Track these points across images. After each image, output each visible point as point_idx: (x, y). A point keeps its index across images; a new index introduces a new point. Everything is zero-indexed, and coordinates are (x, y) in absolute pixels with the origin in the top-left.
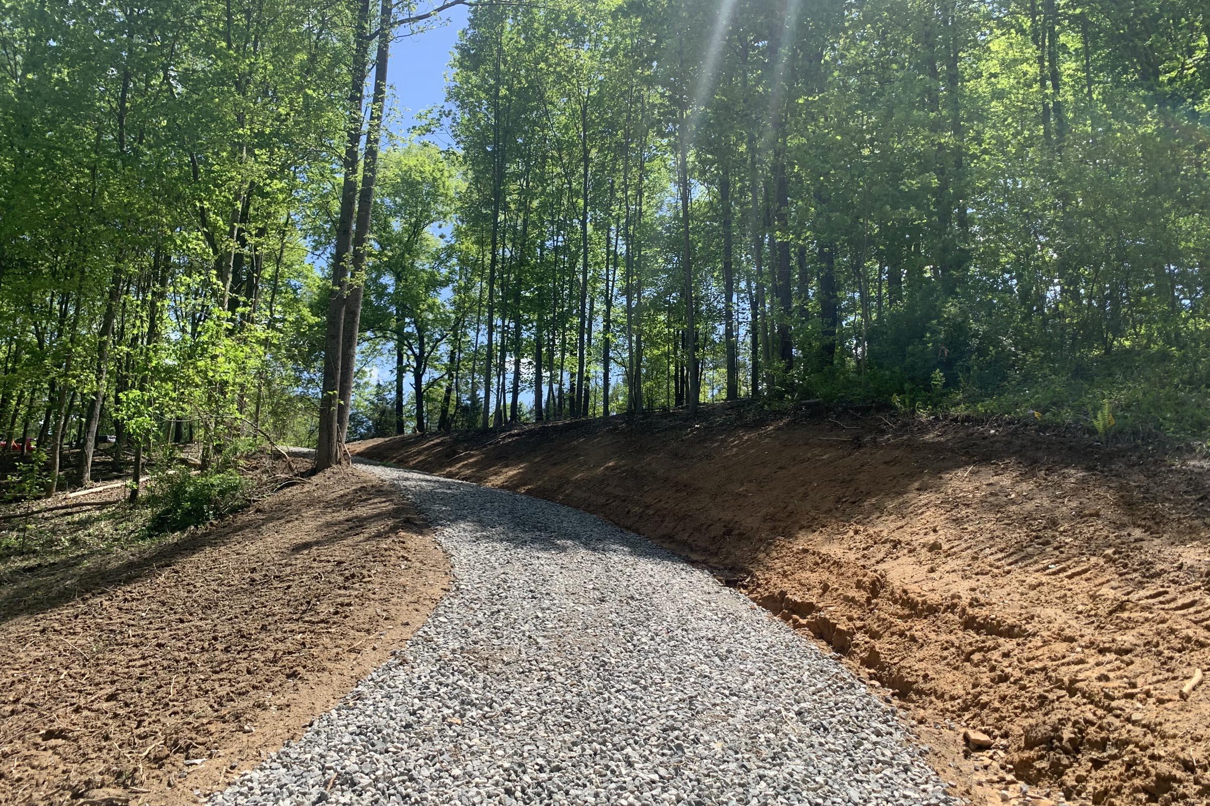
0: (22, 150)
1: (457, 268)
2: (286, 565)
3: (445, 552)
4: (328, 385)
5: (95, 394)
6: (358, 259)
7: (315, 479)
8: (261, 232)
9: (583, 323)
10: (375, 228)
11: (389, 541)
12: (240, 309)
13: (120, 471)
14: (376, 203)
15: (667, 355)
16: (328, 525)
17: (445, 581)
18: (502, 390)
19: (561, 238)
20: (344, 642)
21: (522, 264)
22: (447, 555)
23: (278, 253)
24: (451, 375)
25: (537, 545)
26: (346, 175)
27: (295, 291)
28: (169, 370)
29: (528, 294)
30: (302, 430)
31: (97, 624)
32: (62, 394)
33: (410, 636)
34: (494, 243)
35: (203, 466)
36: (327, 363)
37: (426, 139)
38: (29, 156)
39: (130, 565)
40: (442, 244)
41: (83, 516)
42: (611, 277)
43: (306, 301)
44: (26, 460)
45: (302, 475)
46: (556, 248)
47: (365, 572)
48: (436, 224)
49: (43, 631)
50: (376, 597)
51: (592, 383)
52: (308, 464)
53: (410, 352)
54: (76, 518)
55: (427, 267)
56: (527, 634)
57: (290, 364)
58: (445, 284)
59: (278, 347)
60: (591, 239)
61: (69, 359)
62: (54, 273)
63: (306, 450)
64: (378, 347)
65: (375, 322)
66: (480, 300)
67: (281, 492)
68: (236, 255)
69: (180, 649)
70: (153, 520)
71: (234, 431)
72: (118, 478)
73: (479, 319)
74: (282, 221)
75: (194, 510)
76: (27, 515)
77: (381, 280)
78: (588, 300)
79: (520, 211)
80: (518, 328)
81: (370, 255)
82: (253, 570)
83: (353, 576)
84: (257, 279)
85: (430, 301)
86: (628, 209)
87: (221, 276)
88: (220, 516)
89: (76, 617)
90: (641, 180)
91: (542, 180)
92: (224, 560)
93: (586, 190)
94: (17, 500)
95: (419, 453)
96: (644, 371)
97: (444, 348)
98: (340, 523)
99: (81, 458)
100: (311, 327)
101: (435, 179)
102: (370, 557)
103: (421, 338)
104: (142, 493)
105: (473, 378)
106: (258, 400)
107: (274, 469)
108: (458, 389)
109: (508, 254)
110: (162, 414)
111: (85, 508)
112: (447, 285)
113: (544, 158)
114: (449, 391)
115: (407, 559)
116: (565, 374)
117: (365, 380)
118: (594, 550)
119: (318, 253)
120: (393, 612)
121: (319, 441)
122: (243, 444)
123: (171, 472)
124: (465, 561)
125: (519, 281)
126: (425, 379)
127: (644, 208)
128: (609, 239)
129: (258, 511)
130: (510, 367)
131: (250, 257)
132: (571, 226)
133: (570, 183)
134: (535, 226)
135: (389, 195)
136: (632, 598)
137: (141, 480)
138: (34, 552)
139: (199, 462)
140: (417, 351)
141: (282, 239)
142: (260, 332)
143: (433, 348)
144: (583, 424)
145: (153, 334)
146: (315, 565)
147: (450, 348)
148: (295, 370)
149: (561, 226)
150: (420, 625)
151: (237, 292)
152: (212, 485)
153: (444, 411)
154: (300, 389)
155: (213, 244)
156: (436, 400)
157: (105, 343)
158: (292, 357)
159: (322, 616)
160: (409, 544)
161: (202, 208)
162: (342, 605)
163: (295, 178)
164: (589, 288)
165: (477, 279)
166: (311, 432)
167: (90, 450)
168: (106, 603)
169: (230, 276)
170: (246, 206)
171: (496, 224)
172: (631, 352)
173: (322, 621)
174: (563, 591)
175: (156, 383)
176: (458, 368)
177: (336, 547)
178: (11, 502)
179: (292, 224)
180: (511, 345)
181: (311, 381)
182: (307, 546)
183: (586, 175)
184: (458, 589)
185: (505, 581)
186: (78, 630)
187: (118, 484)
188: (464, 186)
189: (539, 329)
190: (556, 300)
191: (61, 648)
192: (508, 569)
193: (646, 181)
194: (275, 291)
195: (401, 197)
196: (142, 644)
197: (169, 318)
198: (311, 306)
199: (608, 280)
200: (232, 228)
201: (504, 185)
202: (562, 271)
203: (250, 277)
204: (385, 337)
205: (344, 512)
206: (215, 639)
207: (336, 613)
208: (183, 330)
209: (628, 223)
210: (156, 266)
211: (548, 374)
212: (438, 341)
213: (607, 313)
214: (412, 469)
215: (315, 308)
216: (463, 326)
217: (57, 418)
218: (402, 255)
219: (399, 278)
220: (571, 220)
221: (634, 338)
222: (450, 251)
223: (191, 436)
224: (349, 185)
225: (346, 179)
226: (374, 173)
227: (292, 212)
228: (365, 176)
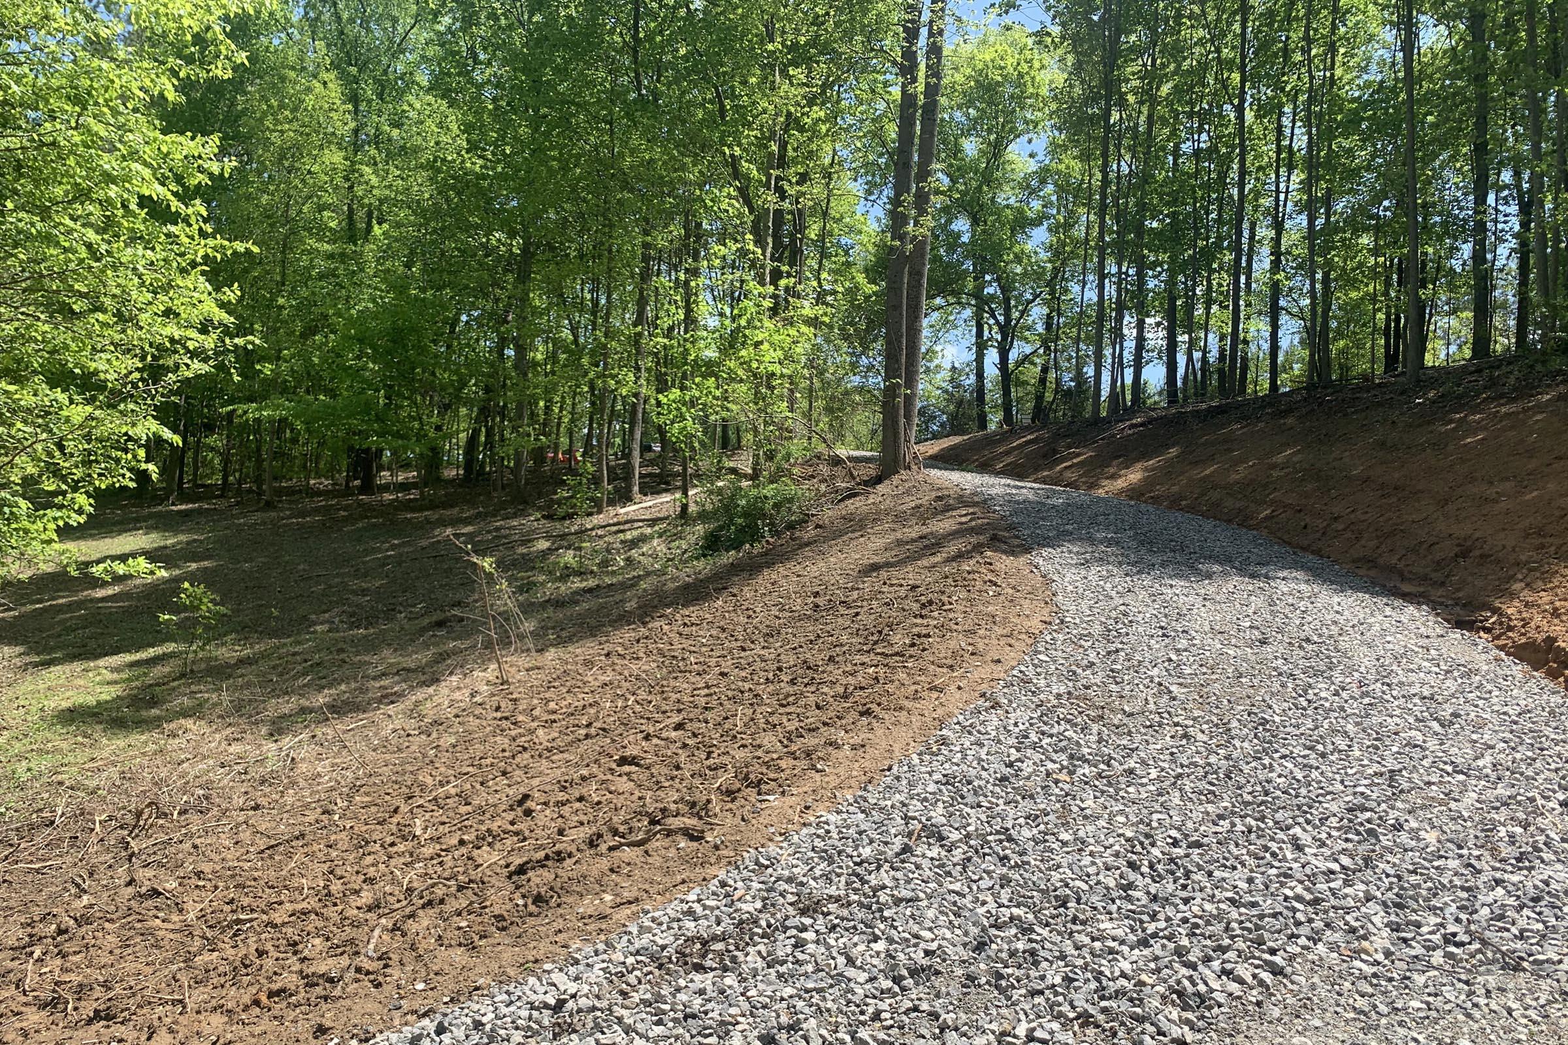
1: (1054, 198)
2: (853, 589)
3: (1044, 576)
4: (891, 371)
5: (636, 395)
6: (922, 200)
7: (880, 488)
8: (803, 178)
9: (1238, 260)
10: (943, 155)
11: (972, 562)
12: (783, 282)
13: (668, 483)
14: (943, 120)
15: (1372, 298)
16: (899, 543)
17: (1045, 611)
18: (1119, 364)
19: (1204, 136)
20: (923, 678)
21: (1146, 182)
22: (1047, 581)
23: (824, 205)
24: (1048, 348)
25: (1169, 570)
26: (904, 86)
27: (847, 253)
28: (709, 364)
29: (1155, 225)
30: (864, 431)
31: (659, 649)
32: (602, 397)
33: (1002, 675)
34: (1105, 155)
35: (754, 477)
36: (889, 343)
37: (1007, 20)
39: (687, 588)
40: (1032, 166)
41: (635, 533)
42: (1282, 186)
43: (861, 264)
44: (573, 472)
45: (866, 483)
46: (1197, 153)
47: (945, 598)
48: (1026, 138)
49: (608, 655)
50: (959, 628)
51: (1253, 348)
52: (871, 471)
53: (992, 321)
54: (629, 536)
55: (1012, 201)
56: (1157, 680)
57: (845, 345)
58: (1037, 222)
59: (830, 327)
60: (1251, 132)
61: (606, 356)
63: (869, 454)
64: (951, 318)
65: (946, 285)
66: (1087, 241)
67: (842, 505)
68: (776, 211)
69: (745, 679)
70: (706, 538)
71: (786, 433)
72: (666, 491)
73: (1084, 268)
74: (827, 161)
75: (747, 526)
76: (582, 532)
77: (953, 226)
78: (1246, 225)
79: (1141, 103)
80: (1141, 275)
81: (937, 192)
82: (816, 594)
83: (931, 602)
84: (801, 240)
85: (1017, 249)
86: (1312, 77)
87: (760, 242)
88: (777, 534)
89: (638, 641)
90: (1334, 27)
91: (1177, 51)
92: (783, 582)
93: (1243, 57)
94: (570, 516)
95: (1007, 453)
96: (1334, 324)
97: (1038, 312)
98: (913, 541)
99: (628, 469)
100: (867, 298)
101: (1021, 75)
102: (950, 581)
103: (1007, 301)
104: (693, 508)
105: (1078, 350)
106: (810, 392)
107: (833, 477)
108: (1057, 367)
109: (1125, 170)
110: (707, 416)
111: (636, 525)
112: (1041, 224)
113: (1179, 16)
114: (1045, 370)
115: (995, 584)
116: (1211, 336)
117: (936, 362)
118: (1253, 576)
119: (872, 198)
120: (981, 646)
121: (883, 443)
122: (796, 447)
123: (720, 484)
124: (1070, 588)
125: (1142, 207)
126: (1013, 355)
127: (1338, 72)
128: (1279, 129)
129: (818, 526)
130: (1130, 332)
131: (791, 212)
132: (1221, 116)
133: (1218, 50)
134: (1164, 122)
135: (960, 107)
136: (1308, 640)
137: (690, 493)
138: (592, 572)
139: (750, 471)
140: (1001, 319)
141: (828, 184)
142: (807, 309)
143: (1022, 313)
144: (1239, 406)
145: (690, 321)
146: (885, 589)
147: (1046, 311)
148: (852, 354)
149: (1204, 117)
150: (1015, 663)
151: (779, 260)
152: (766, 497)
153: (1039, 398)
154: (858, 378)
155: (748, 202)
156: (1027, 383)
157: (640, 335)
158: (846, 337)
159: (896, 648)
160: (998, 566)
161: (732, 156)
162: (919, 635)
163: (839, 101)
164: (1249, 208)
165: (1082, 210)
166: (874, 432)
167: (637, 460)
168: (666, 627)
169: (770, 240)
170: (783, 147)
171: (1108, 128)
172: (1313, 296)
173: (897, 654)
174: (1207, 628)
175: (697, 380)
176: (1058, 338)
177: (910, 568)
178: (564, 518)
179: (839, 164)
180: (1132, 299)
181: (870, 367)
182: (875, 567)
183: (1243, 33)
184: (1062, 621)
185: (1125, 614)
186: (641, 655)
187: (666, 498)
188: (1060, 78)
189: (1172, 274)
190: (1197, 229)
191: (626, 673)
192: (1129, 599)
193: (1343, 30)
194: (824, 254)
195: (976, 108)
196: (705, 671)
197: (705, 300)
198: (866, 270)
199: (1278, 191)
200: (769, 176)
201: (1119, 68)
202: (1207, 186)
203: (793, 240)
204: (959, 303)
205: (916, 528)
206: (780, 669)
207: (913, 645)
208: (722, 315)
209: (1311, 101)
210: (687, 237)
211: (1186, 337)
212: (1029, 302)
213: (1277, 241)
214: (1001, 472)
215: (872, 274)
216: (1063, 279)
217: (600, 425)
218: (979, 188)
219: (975, 221)
220: (1220, 107)
221: (1319, 276)
222: (1043, 174)
223: (739, 441)
224: (908, 100)
225: (904, 92)
226: (939, 78)
227: (838, 146)
228: (927, 84)
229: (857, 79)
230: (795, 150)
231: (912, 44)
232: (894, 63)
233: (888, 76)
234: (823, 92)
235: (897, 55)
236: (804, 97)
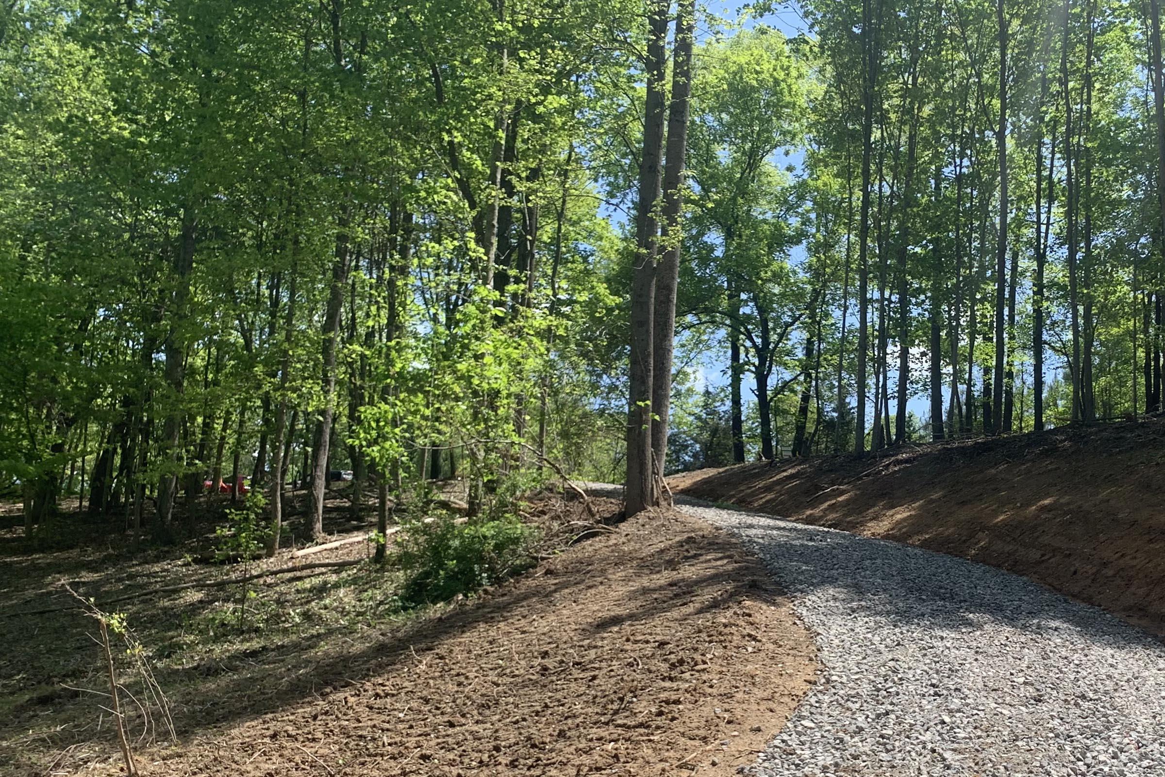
0: (208, 72)
1: (813, 216)
2: (590, 647)
3: (808, 629)
4: (637, 391)
5: (323, 413)
6: (670, 209)
7: (625, 527)
8: (534, 174)
9: (1001, 291)
10: (694, 161)
11: (729, 614)
12: (511, 288)
13: (360, 519)
14: (693, 122)
15: (1132, 335)
16: (645, 591)
17: (810, 670)
18: (883, 396)
19: (966, 162)
20: (671, 754)
21: (908, 205)
22: (812, 634)
23: (559, 204)
24: (809, 375)
25: (939, 620)
26: (650, 83)
27: (585, 260)
28: (419, 378)
29: (918, 250)
30: (605, 459)
31: (342, 728)
32: (279, 414)
33: (762, 747)
34: (866, 174)
35: (471, 512)
36: (634, 362)
37: (762, 23)
38: (217, 80)
39: (381, 649)
40: (790, 180)
41: (316, 581)
42: (1043, 217)
43: (602, 274)
44: (239, 505)
45: (607, 521)
46: (960, 179)
47: (698, 657)
48: (781, 150)
49: (274, 736)
50: (714, 691)
51: (1017, 383)
52: (613, 507)
53: (748, 344)
54: (307, 584)
55: (769, 216)
56: (929, 746)
57: (583, 364)
58: (795, 240)
59: (565, 341)
60: (1012, 160)
61: (285, 364)
62: (260, 246)
63: (610, 487)
64: (704, 337)
65: (698, 303)
66: (848, 262)
67: (578, 546)
68: (502, 208)
69: (452, 762)
70: (407, 587)
71: (511, 461)
72: (358, 529)
73: (846, 292)
74: (563, 157)
75: (461, 572)
76: (245, 580)
77: (705, 239)
78: (1008, 256)
79: (902, 122)
80: (904, 302)
81: (688, 201)
82: (545, 655)
83: (681, 662)
84: (532, 242)
85: (775, 267)
86: (1069, 110)
87: (482, 240)
88: (497, 581)
89: (315, 718)
90: (1089, 63)
91: (936, 72)
92: (504, 640)
93: (1003, 85)
94: (234, 560)
95: (768, 489)
96: (1096, 361)
97: (797, 336)
98: (661, 588)
99: (309, 503)
100: (610, 310)
101: (777, 82)
102: (704, 635)
103: (764, 322)
104: (391, 550)
105: (840, 379)
106: (542, 418)
107: (567, 513)
108: (819, 396)
109: (887, 191)
110: (412, 439)
111: (317, 571)
112: (799, 242)
113: (940, 36)
114: (806, 398)
115: (755, 639)
116: (975, 369)
117: (688, 385)
118: (1024, 627)
119: (614, 201)
120: (738, 713)
121: (628, 473)
122: (524, 479)
123: (428, 520)
124: (836, 642)
125: (905, 231)
126: (772, 382)
127: (1095, 107)
128: (1040, 159)
129: (549, 572)
130: (893, 361)
131: (519, 211)
132: (982, 140)
133: (979, 75)
134: (927, 145)
135: (711, 110)
136: (1083, 697)
137: (389, 531)
138: (257, 630)
139: (465, 506)
140: (759, 341)
141: (563, 183)
142: (538, 318)
143: (781, 336)
144: (1005, 443)
145: (394, 326)
146: (628, 646)
147: (806, 335)
148: (591, 373)
149: (967, 142)
150: (776, 731)
151: (506, 262)
152: (485, 537)
153: (800, 428)
154: (599, 400)
155: (468, 194)
156: (785, 412)
157: (331, 341)
158: (584, 355)
159: (640, 719)
160: (758, 618)
161: (451, 143)
162: (667, 702)
163: (578, 91)
164: (1011, 237)
165: (842, 230)
166: (617, 462)
167: (320, 491)
168: (352, 700)
169: (495, 240)
170: (512, 137)
171: (868, 144)
172: (1076, 333)
173: (641, 725)
174: (980, 685)
175: (402, 396)
176: (819, 365)
177: (657, 621)
178: (222, 563)
179: (577, 161)
180: (895, 327)
181: (613, 388)
182: (616, 620)
183: (1003, 61)
184: (828, 681)
185: (895, 671)
186: (319, 735)
187: (359, 537)
188: (820, 90)
189: (936, 303)
190: (960, 258)
191: (298, 759)
192: (898, 654)
193: (1098, 64)
194: (558, 260)
195: (729, 113)
196: (401, 754)
197: (415, 303)
198: (608, 280)
199: (1039, 223)
200: (494, 169)
201: (880, 84)
202: (969, 214)
203: (522, 241)
204: (713, 322)
205: (665, 573)
206: (497, 749)
207: (660, 714)
208: (435, 319)
209: (1069, 133)
210: (393, 230)
211: (950, 369)
212: (788, 325)
213: (1040, 273)
214: (761, 511)
215: (615, 283)
216: (823, 302)
217: (274, 448)
218: (734, 199)
219: (729, 235)
220: (981, 132)
221: (1081, 309)
222: (801, 190)
223: (453, 469)
224: (654, 99)
225: (650, 89)
226: (689, 79)
227: (576, 142)
228: (675, 84)
229: (596, 70)
230: (525, 141)
231: (659, 38)
232: (640, 57)
233: (632, 71)
234: (559, 82)
235: (643, 48)
236: (537, 85)
